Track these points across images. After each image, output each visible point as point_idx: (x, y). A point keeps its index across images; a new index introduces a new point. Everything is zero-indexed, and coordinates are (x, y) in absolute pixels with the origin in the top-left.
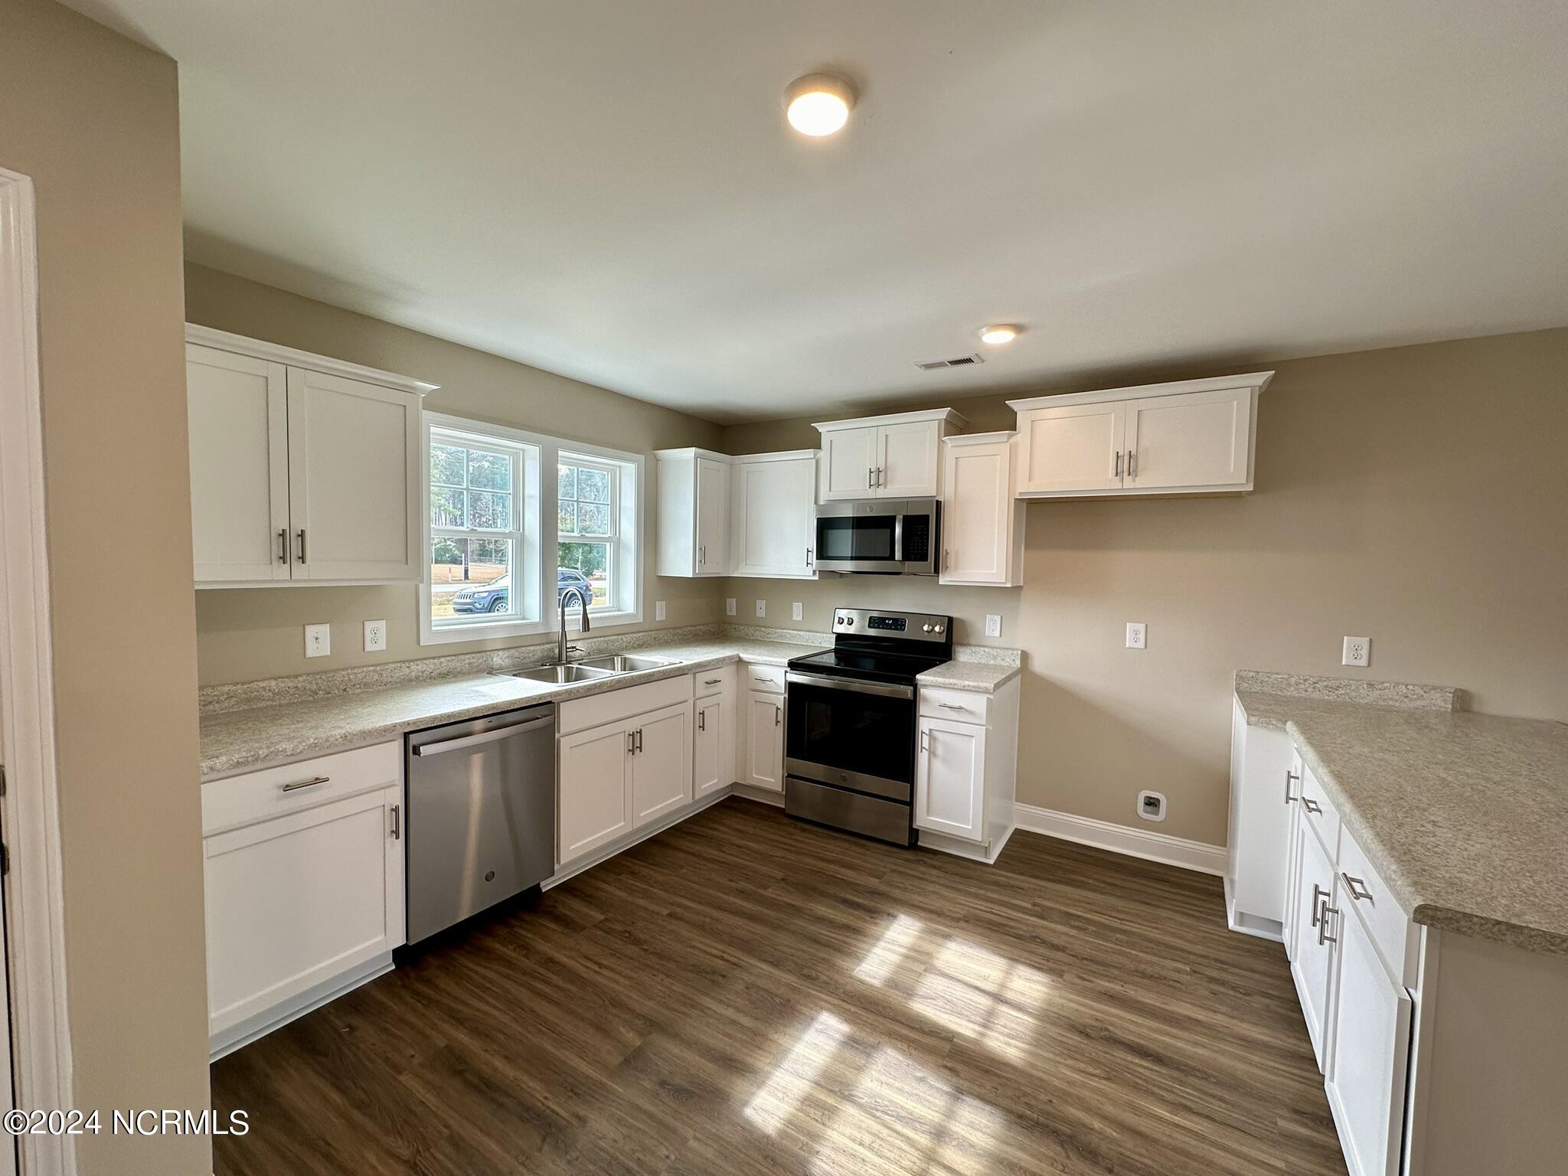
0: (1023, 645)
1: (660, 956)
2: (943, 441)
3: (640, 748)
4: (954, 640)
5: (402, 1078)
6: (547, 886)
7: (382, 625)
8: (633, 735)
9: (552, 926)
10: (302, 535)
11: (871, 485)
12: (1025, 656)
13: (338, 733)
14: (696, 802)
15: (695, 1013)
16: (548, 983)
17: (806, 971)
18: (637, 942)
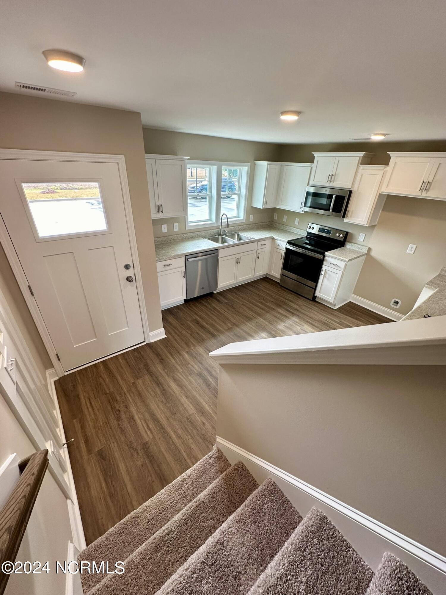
0: (370, 246)
1: (239, 312)
2: (359, 166)
3: (240, 262)
4: (347, 240)
5: (188, 322)
6: (215, 292)
7: (177, 224)
8: (238, 259)
9: (216, 301)
10: (162, 206)
11: (328, 181)
12: (369, 249)
13: (172, 255)
14: (254, 278)
15: (244, 324)
16: (214, 312)
17: (271, 322)
18: (234, 308)
